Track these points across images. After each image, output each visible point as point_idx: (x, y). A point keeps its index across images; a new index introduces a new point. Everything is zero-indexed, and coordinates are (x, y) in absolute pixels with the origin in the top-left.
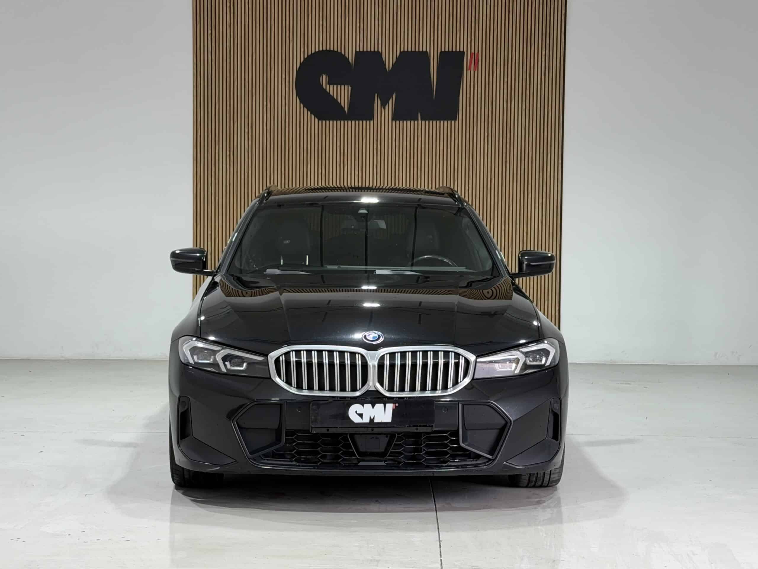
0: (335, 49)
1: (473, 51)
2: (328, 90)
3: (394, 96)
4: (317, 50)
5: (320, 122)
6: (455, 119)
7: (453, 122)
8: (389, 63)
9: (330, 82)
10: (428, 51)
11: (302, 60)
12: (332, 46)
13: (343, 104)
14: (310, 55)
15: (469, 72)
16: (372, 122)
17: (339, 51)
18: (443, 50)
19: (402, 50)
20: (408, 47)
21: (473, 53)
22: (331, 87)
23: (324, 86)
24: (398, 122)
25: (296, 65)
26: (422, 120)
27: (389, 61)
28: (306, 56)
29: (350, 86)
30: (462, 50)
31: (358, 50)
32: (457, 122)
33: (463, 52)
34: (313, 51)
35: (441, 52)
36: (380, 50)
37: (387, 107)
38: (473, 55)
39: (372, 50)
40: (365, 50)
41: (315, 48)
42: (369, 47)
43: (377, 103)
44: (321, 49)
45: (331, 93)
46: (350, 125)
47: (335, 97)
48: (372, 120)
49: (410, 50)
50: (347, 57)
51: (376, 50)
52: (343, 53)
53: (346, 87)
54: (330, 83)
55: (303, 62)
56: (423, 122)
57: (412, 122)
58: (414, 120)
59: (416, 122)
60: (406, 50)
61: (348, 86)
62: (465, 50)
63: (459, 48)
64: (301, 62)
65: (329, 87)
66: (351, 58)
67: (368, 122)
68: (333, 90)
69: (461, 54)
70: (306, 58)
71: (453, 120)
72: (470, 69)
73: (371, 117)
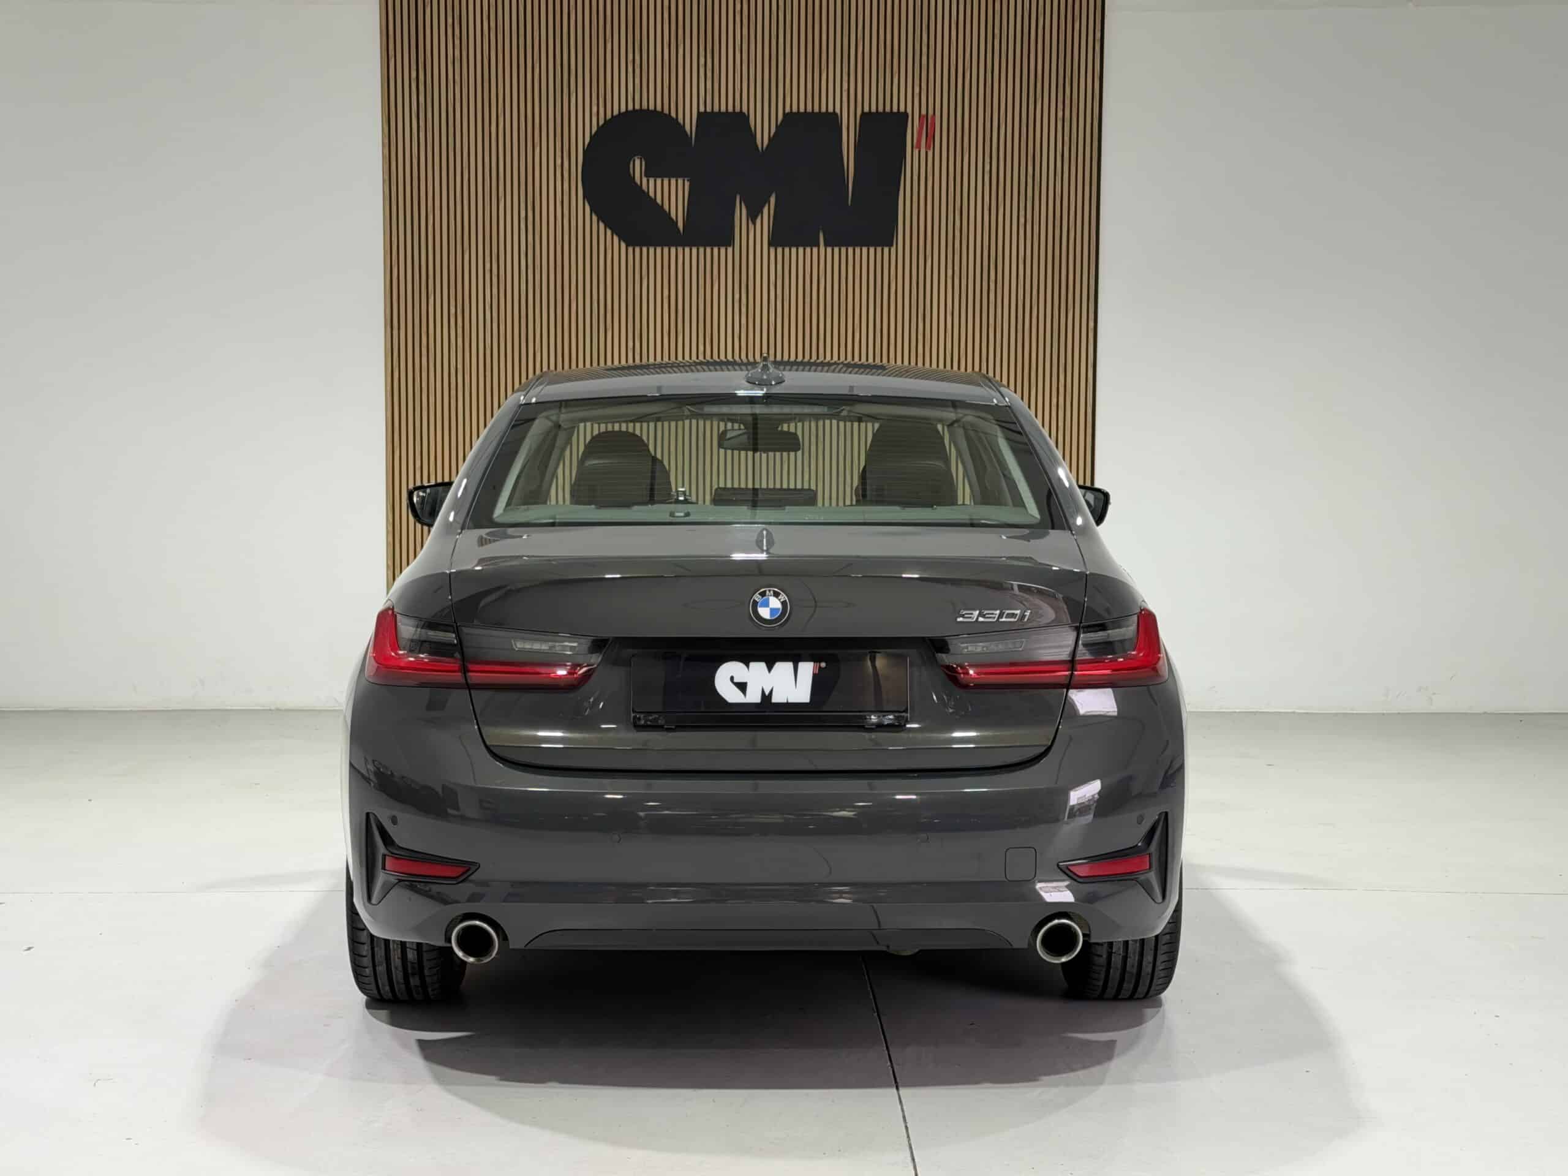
0: (659, 108)
1: (924, 112)
3: (773, 200)
4: (623, 109)
5: (630, 249)
6: (890, 245)
7: (886, 250)
8: (763, 135)
9: (649, 173)
10: (838, 111)
11: (594, 129)
12: (653, 102)
13: (673, 215)
14: (611, 120)
15: (916, 152)
16: (730, 250)
17: (666, 111)
18: (866, 109)
20: (799, 103)
21: (924, 116)
22: (652, 181)
23: (638, 180)
24: (780, 249)
25: (583, 139)
26: (826, 245)
27: (763, 132)
28: (601, 122)
29: (688, 181)
30: (902, 109)
31: (702, 109)
32: (893, 249)
33: (906, 114)
34: (616, 112)
35: (863, 114)
36: (745, 110)
37: (758, 221)
38: (923, 119)
39: (730, 109)
40: (716, 109)
41: (619, 105)
42: (724, 105)
43: (741, 213)
44: (630, 108)
45: (652, 194)
46: (689, 256)
47: (659, 201)
48: (730, 246)
49: (802, 110)
50: (682, 123)
51: (738, 109)
52: (673, 115)
53: (680, 181)
54: (648, 175)
55: (596, 133)
56: (829, 250)
57: (808, 250)
58: (812, 247)
59: (815, 250)
60: (795, 110)
61: (684, 181)
62: (909, 111)
63: (898, 105)
64: (593, 132)
65: (648, 181)
66: (690, 125)
67: (723, 250)
68: (655, 188)
69: (901, 118)
70: (603, 126)
71: (887, 246)
72: (919, 147)
73: (727, 240)
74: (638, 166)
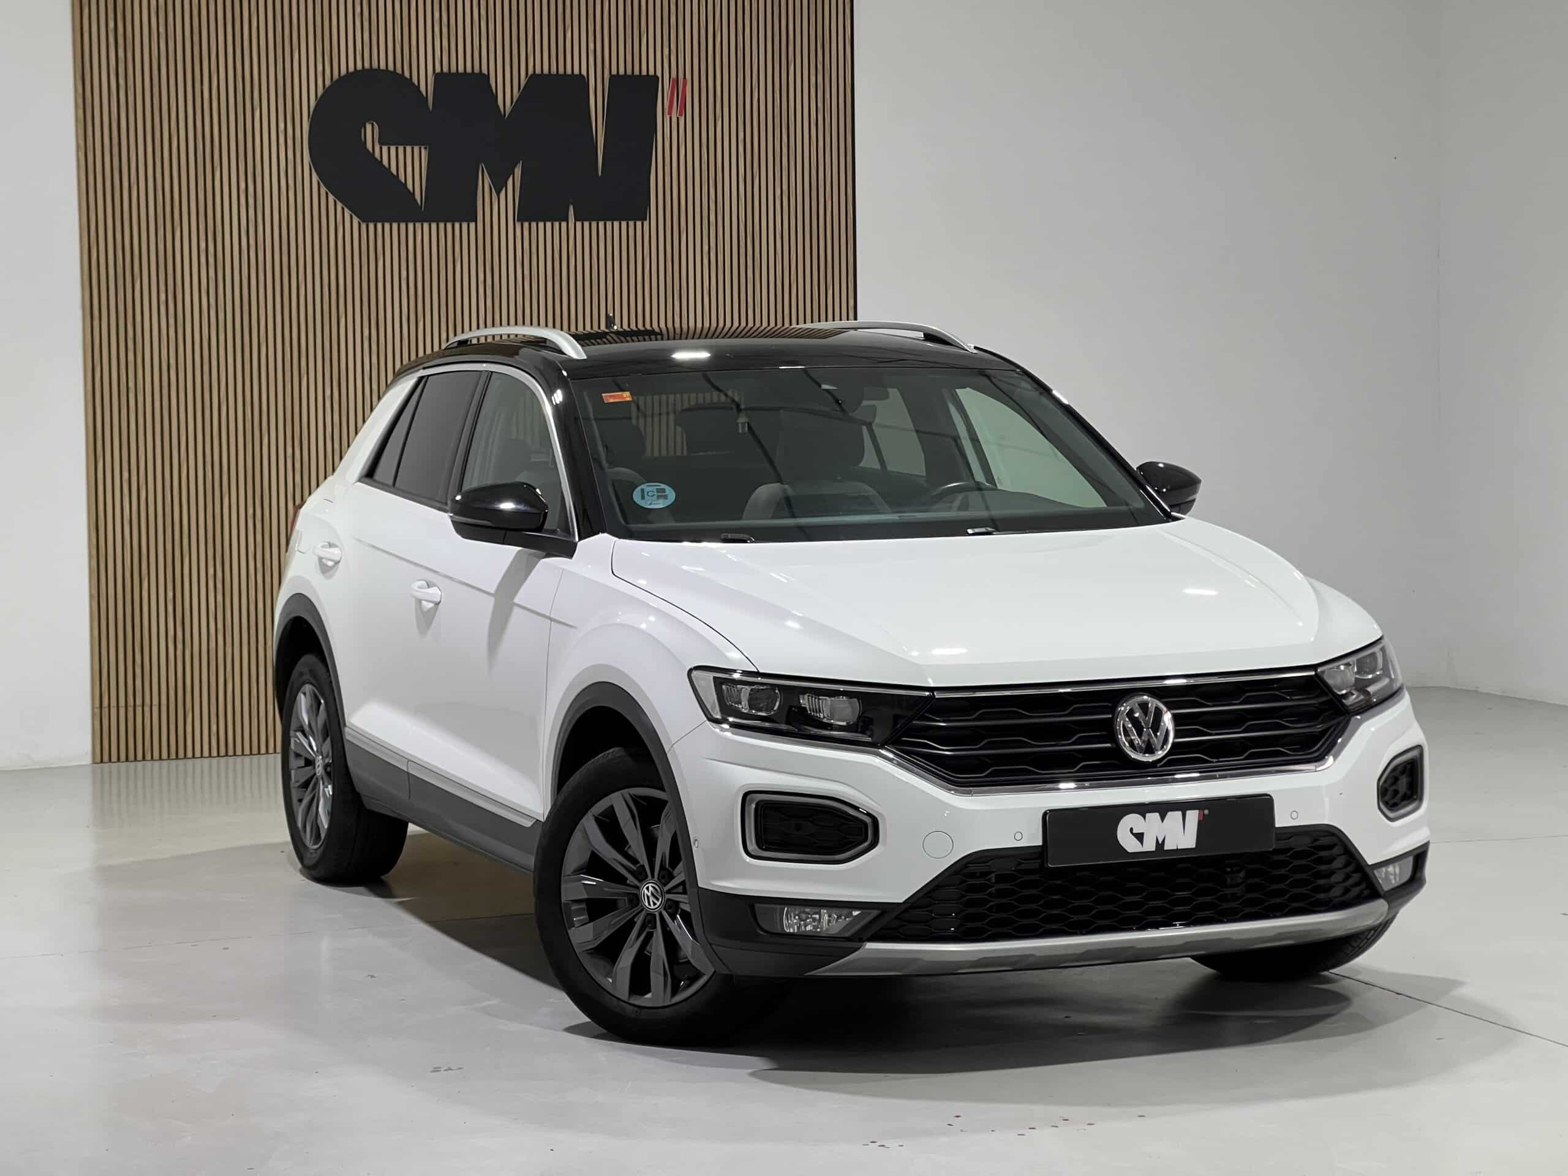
0: (391, 67)
1: (674, 75)
2: (377, 155)
3: (518, 171)
4: (351, 69)
5: (364, 226)
6: (643, 219)
7: (639, 224)
8: (506, 97)
9: (384, 140)
10: (584, 73)
11: (320, 91)
12: (383, 61)
13: (410, 186)
14: (338, 80)
15: (668, 118)
16: (472, 225)
17: (399, 71)
18: (614, 72)
19: (531, 71)
20: (542, 65)
21: (673, 78)
22: (385, 149)
23: (369, 147)
24: (526, 225)
25: (308, 101)
26: (576, 220)
28: (328, 83)
29: (425, 148)
30: (652, 72)
31: (438, 69)
32: (646, 223)
33: (656, 77)
34: (343, 72)
35: (612, 77)
36: (485, 71)
37: (503, 194)
38: (675, 83)
39: (469, 69)
40: (453, 70)
41: (347, 64)
42: (461, 64)
43: (485, 182)
44: (359, 67)
45: (385, 162)
46: (427, 233)
47: (394, 170)
48: (472, 221)
49: (546, 70)
50: (417, 83)
51: (477, 70)
52: (407, 74)
53: (416, 149)
55: (322, 97)
56: (579, 224)
57: (556, 224)
58: (560, 220)
59: (564, 224)
60: (539, 72)
61: (420, 148)
62: (659, 74)
63: (647, 68)
64: (319, 95)
65: (381, 149)
66: (426, 85)
67: (465, 225)
68: (389, 156)
69: (652, 82)
70: (330, 87)
71: (638, 219)
72: (670, 113)
73: (471, 216)
74: (370, 133)
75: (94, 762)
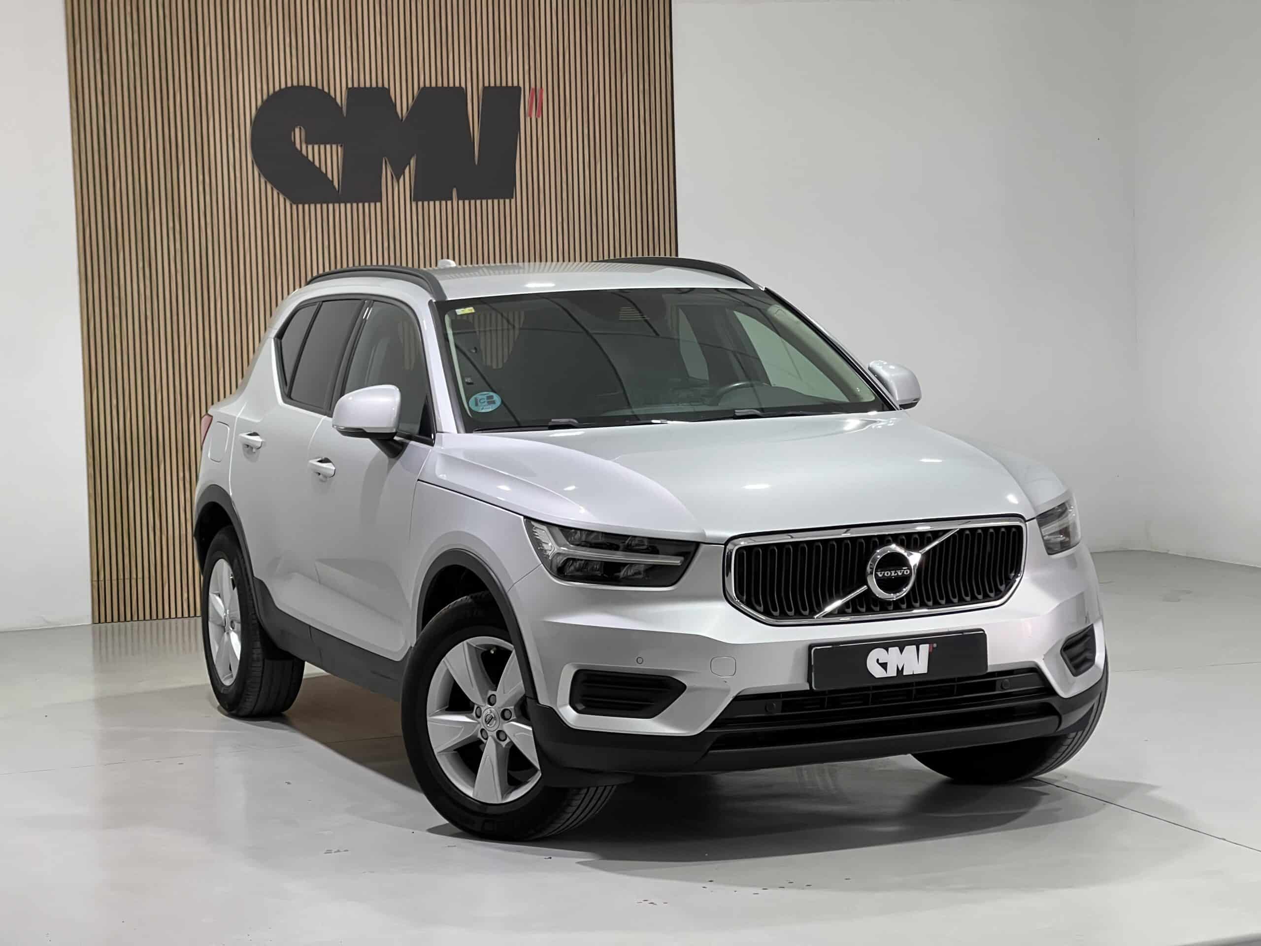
0: (314, 85)
1: (533, 86)
3: (413, 162)
4: (283, 86)
5: (294, 207)
6: (512, 198)
7: (507, 201)
8: (403, 106)
9: (309, 141)
10: (463, 85)
11: (260, 102)
12: (308, 80)
13: (329, 176)
14: (273, 95)
15: (528, 119)
16: (378, 204)
17: (320, 87)
18: (487, 84)
19: (422, 85)
20: (431, 80)
21: (533, 89)
22: (310, 147)
23: (298, 146)
24: (420, 203)
25: (250, 111)
26: (459, 199)
27: (403, 105)
28: (265, 97)
29: (341, 146)
30: (516, 84)
31: (350, 85)
32: (513, 201)
33: (519, 88)
34: (277, 89)
35: (484, 88)
36: (386, 86)
37: (401, 180)
38: (534, 92)
39: (374, 85)
40: (362, 85)
41: (280, 82)
42: (368, 81)
43: (387, 172)
44: (289, 85)
45: (310, 158)
46: (344, 210)
47: (317, 163)
48: (378, 201)
49: (433, 85)
50: (333, 96)
51: (380, 85)
52: (326, 90)
53: (334, 146)
54: (307, 143)
55: (261, 107)
56: (461, 202)
57: (444, 203)
58: (447, 200)
59: (449, 203)
60: (428, 85)
62: (521, 85)
63: (512, 81)
65: (307, 147)
66: (341, 98)
67: (372, 205)
68: (313, 152)
70: (267, 100)
71: (507, 198)
72: (530, 114)
73: (376, 197)
75: (94, 623)
